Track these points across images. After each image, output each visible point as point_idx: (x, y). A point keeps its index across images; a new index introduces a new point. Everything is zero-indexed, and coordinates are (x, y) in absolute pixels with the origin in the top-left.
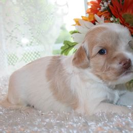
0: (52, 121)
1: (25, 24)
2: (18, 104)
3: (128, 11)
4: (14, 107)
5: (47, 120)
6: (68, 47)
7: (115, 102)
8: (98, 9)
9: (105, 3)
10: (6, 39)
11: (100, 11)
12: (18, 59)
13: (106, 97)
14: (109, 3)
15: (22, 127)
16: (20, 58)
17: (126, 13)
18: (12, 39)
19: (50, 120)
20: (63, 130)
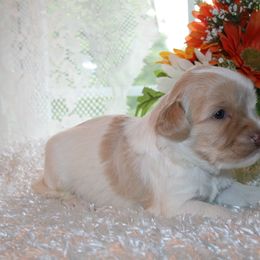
0: (107, 222)
1: (82, 52)
2: (58, 190)
3: (253, 45)
4: (53, 193)
5: (100, 220)
6: (148, 98)
7: (212, 198)
8: (202, 38)
9: (214, 30)
10: (51, 76)
11: (205, 43)
12: (67, 110)
13: (198, 192)
14: (220, 31)
15: (61, 228)
16: (71, 109)
17: (249, 48)
18: (59, 76)
19: (105, 220)
20: (120, 238)
